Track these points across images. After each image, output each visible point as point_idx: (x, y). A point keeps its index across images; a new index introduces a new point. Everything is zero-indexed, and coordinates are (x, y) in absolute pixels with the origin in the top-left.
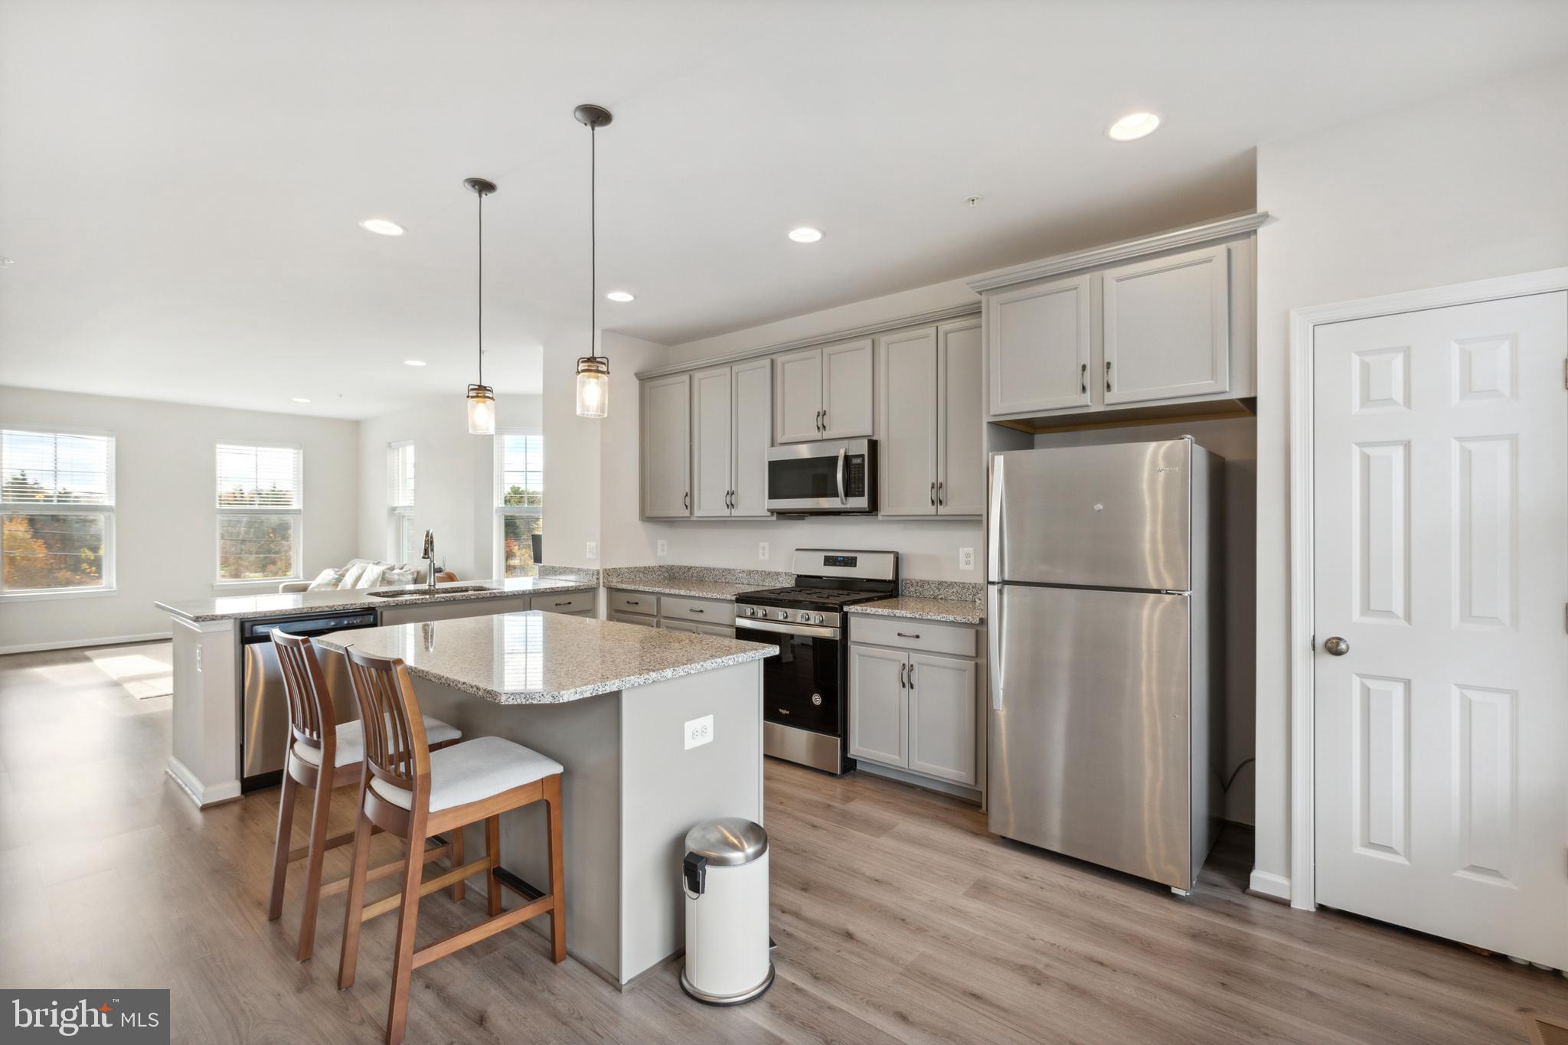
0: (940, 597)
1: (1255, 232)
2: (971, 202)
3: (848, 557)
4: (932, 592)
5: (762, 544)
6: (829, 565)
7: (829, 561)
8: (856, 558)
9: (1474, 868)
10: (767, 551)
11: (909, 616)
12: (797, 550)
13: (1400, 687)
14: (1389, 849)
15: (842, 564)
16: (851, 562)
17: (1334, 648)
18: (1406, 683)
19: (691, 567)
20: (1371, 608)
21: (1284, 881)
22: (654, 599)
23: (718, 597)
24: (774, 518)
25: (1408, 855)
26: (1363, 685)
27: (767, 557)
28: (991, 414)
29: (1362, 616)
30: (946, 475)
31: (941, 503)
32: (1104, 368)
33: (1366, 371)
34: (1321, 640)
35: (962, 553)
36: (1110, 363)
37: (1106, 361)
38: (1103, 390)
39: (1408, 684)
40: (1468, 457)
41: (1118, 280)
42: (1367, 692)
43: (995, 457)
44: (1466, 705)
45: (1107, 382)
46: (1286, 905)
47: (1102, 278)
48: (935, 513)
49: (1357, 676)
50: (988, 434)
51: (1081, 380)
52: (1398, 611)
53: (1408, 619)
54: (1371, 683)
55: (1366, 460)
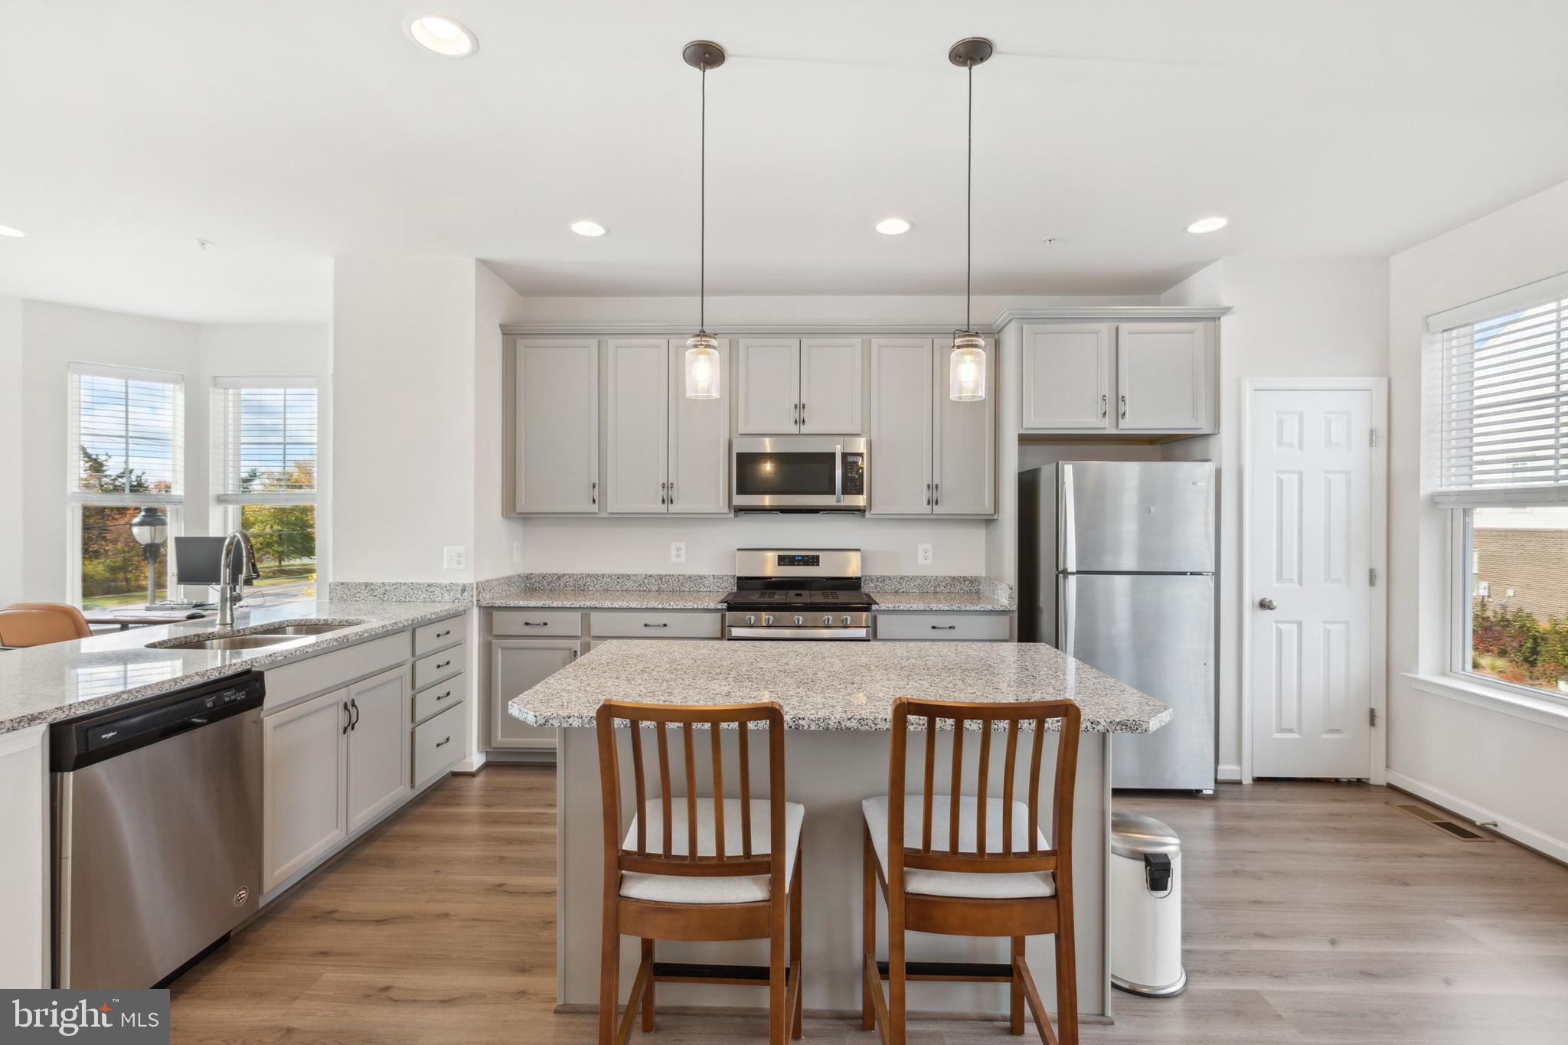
0: (901, 591)
1: (1219, 318)
2: (1048, 242)
3: (808, 556)
4: (893, 587)
5: (674, 545)
6: (784, 565)
7: (783, 561)
8: (818, 556)
9: (1331, 731)
10: (683, 552)
12: (739, 550)
13: (1295, 627)
14: (1290, 731)
15: (801, 563)
16: (813, 561)
17: (1264, 605)
18: (1298, 624)
19: (564, 575)
20: (1284, 577)
21: (1235, 768)
22: (578, 615)
23: (695, 606)
24: (732, 515)
25: (1300, 731)
26: (1277, 627)
27: (683, 558)
28: (1024, 427)
29: (1277, 582)
30: (941, 478)
31: (937, 502)
32: (1120, 399)
33: (1280, 423)
34: (1257, 600)
35: (921, 548)
36: (1123, 397)
37: (1120, 395)
38: (1120, 415)
39: (1300, 624)
40: (1328, 482)
41: (1129, 333)
42: (1280, 632)
43: (1065, 466)
44: (1328, 632)
45: (1121, 412)
46: (1239, 783)
47: (1117, 328)
48: (931, 512)
49: (1276, 622)
50: (1019, 444)
51: (1102, 407)
52: (1295, 578)
53: (1300, 582)
54: (1283, 627)
55: (1280, 482)
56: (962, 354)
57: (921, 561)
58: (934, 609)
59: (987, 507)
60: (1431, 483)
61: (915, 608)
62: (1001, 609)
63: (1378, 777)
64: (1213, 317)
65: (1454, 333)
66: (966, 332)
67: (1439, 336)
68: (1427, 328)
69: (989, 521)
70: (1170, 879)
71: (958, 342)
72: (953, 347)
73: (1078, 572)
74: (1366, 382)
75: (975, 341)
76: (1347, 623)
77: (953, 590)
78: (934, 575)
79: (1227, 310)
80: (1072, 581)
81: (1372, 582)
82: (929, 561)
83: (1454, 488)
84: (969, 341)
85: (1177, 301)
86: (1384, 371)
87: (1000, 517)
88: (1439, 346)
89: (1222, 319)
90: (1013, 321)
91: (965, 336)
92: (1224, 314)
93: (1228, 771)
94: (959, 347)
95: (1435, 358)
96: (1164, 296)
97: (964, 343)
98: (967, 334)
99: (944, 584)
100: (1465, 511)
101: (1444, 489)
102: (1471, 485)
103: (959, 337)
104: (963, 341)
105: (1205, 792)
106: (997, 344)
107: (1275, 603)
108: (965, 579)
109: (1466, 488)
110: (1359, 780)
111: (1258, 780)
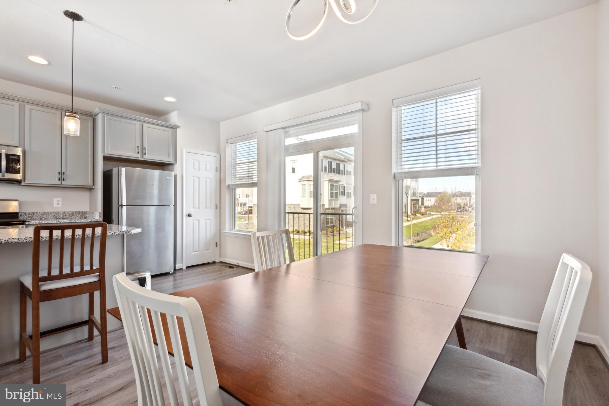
0: (44, 218)
1: (176, 129)
2: (115, 88)
4: (39, 217)
9: (207, 250)
11: (68, 222)
13: (197, 221)
14: (196, 251)
17: (189, 215)
20: (194, 207)
21: (181, 265)
25: (199, 251)
28: (106, 153)
29: (193, 209)
30: (66, 170)
31: (64, 180)
32: (143, 149)
33: (194, 163)
34: (187, 214)
35: (55, 200)
36: (145, 148)
37: (144, 147)
38: (143, 154)
39: (199, 220)
40: (206, 181)
41: (147, 127)
42: (194, 223)
43: (122, 168)
44: (206, 222)
45: (144, 153)
46: (182, 269)
47: (143, 125)
48: (60, 184)
49: (193, 220)
50: (104, 160)
51: (137, 150)
52: (198, 207)
53: (199, 209)
54: (194, 221)
55: (194, 180)
56: (69, 119)
57: (55, 205)
58: (61, 222)
59: (89, 183)
60: (228, 182)
61: (51, 223)
62: (95, 221)
63: (218, 261)
64: (174, 128)
65: (233, 144)
66: (71, 111)
67: (229, 145)
68: (227, 142)
69: (90, 189)
70: (146, 283)
71: (67, 114)
72: (65, 115)
73: (127, 205)
74: (214, 154)
75: (75, 115)
76: (211, 219)
77: (73, 217)
78: (63, 211)
79: (178, 127)
80: (124, 208)
81: (216, 208)
82: (60, 206)
83: (233, 183)
84: (72, 115)
85: (166, 120)
86: (218, 151)
87: (96, 187)
88: (229, 147)
89: (177, 129)
90: (101, 113)
91: (71, 113)
92: (178, 128)
93: (178, 266)
94: (68, 116)
95: (229, 149)
96: (162, 118)
97: (70, 115)
98: (73, 112)
99: (68, 215)
100: (235, 189)
101: (231, 183)
102: (236, 182)
103: (68, 112)
104: (70, 114)
105: (171, 272)
106: (94, 121)
107: (192, 215)
108: (79, 212)
109: (235, 183)
110: (214, 262)
111: (188, 267)
